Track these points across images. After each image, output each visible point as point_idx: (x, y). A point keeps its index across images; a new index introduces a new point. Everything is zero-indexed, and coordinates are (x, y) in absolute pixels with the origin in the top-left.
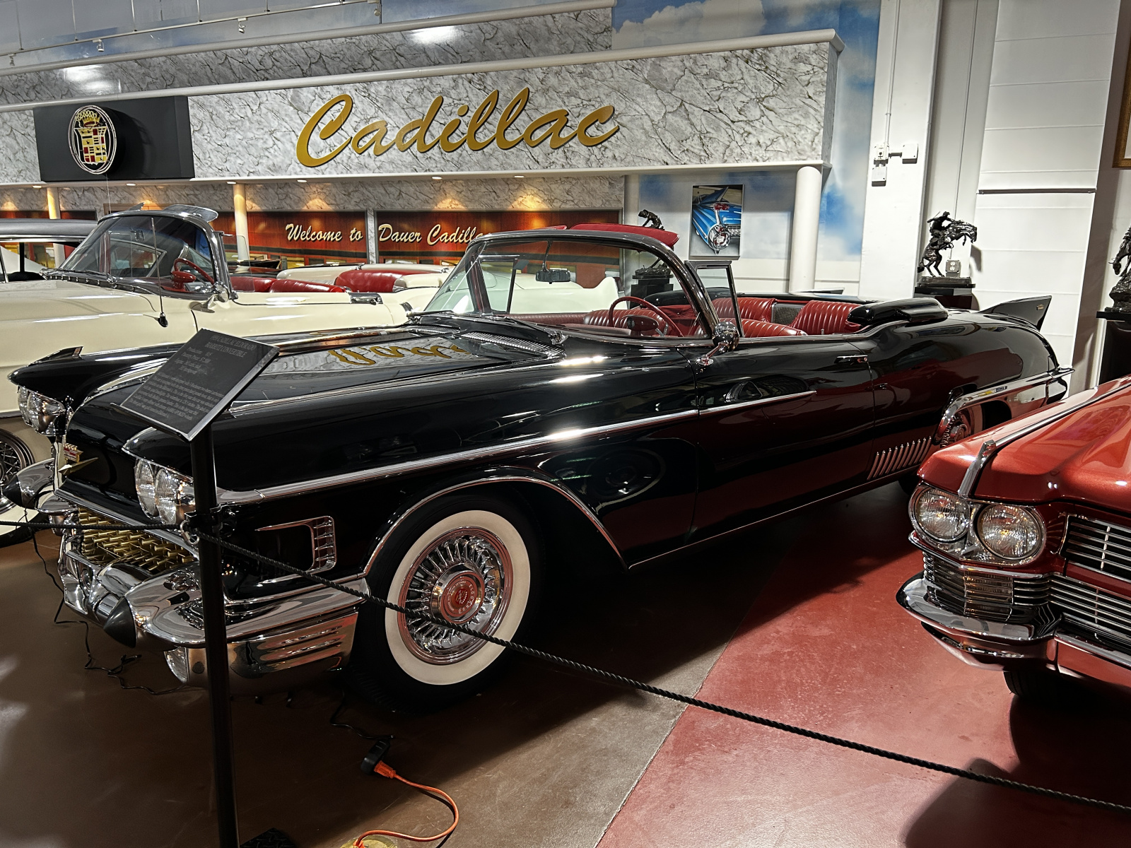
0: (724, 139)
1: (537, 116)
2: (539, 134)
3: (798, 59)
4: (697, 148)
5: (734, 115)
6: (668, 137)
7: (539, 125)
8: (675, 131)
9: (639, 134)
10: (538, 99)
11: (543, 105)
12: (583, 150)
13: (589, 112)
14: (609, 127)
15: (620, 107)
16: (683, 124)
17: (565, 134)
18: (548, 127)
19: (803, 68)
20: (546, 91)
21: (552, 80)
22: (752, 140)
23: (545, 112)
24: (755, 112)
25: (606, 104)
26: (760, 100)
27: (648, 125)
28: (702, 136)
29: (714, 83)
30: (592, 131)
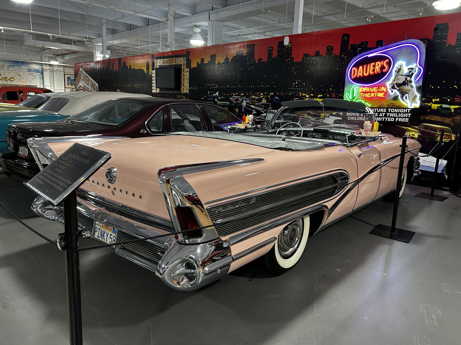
0: (29, 82)
1: (2, 77)
2: (3, 79)
3: (36, 75)
4: (25, 83)
5: (29, 80)
6: (21, 81)
7: (3, 78)
8: (22, 81)
9: (17, 80)
10: (2, 75)
11: (3, 76)
12: (10, 82)
13: (10, 77)
14: (13, 79)
15: (14, 77)
16: (23, 80)
17: (7, 79)
18: (4, 79)
19: (36, 76)
20: (3, 74)
21: (4, 73)
22: (32, 82)
23: (4, 77)
24: (32, 80)
25: (13, 77)
26: (32, 79)
27: (18, 79)
28: (26, 81)
29: (26, 76)
30: (11, 79)
